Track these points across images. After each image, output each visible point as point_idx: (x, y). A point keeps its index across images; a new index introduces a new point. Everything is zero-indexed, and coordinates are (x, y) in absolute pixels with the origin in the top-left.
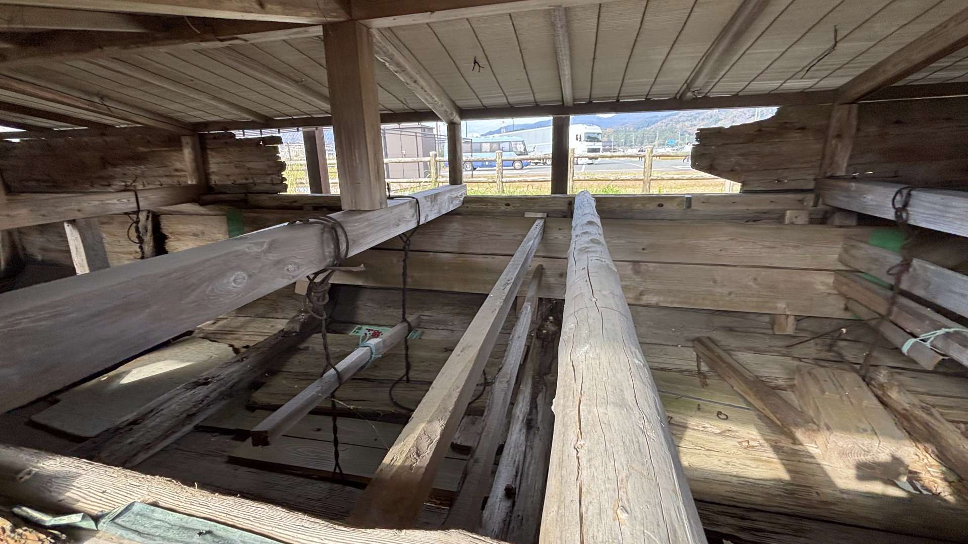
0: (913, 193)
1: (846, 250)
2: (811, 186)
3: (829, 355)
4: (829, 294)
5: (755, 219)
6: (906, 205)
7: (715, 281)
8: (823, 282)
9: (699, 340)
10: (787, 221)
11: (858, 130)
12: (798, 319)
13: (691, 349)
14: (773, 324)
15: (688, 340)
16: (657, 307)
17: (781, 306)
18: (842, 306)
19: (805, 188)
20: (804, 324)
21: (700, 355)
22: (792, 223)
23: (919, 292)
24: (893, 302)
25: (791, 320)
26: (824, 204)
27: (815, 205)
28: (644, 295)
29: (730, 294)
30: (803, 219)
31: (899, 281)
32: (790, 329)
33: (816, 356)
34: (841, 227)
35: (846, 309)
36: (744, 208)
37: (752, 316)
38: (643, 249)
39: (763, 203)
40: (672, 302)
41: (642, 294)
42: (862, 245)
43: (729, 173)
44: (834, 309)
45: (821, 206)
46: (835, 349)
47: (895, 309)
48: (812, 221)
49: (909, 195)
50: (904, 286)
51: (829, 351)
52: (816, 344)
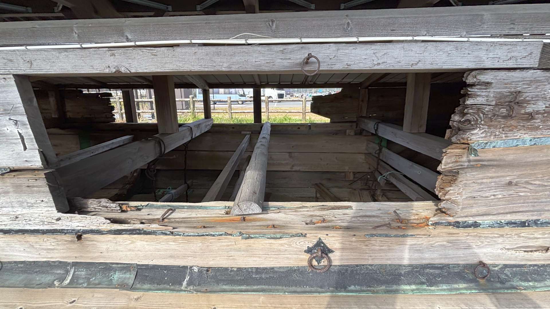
0: (379, 124)
1: (367, 146)
2: (355, 120)
3: (366, 187)
4: (363, 163)
5: (336, 133)
6: (377, 128)
7: (321, 159)
8: (361, 158)
9: (316, 184)
10: (347, 134)
11: (369, 98)
12: (354, 173)
13: (314, 189)
14: (345, 176)
15: (313, 185)
16: (299, 171)
17: (347, 168)
18: (368, 167)
19: (353, 121)
20: (357, 175)
21: (317, 191)
22: (349, 135)
23: (384, 160)
24: (378, 164)
25: (352, 174)
26: (359, 127)
27: (356, 127)
28: (294, 167)
29: (327, 164)
30: (352, 133)
31: (379, 156)
32: (351, 177)
33: (361, 188)
34: (365, 136)
35: (369, 168)
36: (331, 129)
37: (337, 173)
38: (293, 147)
39: (338, 127)
40: (305, 169)
41: (293, 166)
42: (371, 143)
43: (325, 115)
44: (365, 168)
45: (358, 128)
46: (368, 184)
47: (379, 166)
48: (356, 134)
49: (378, 125)
50: (381, 158)
51: (366, 185)
52: (361, 183)
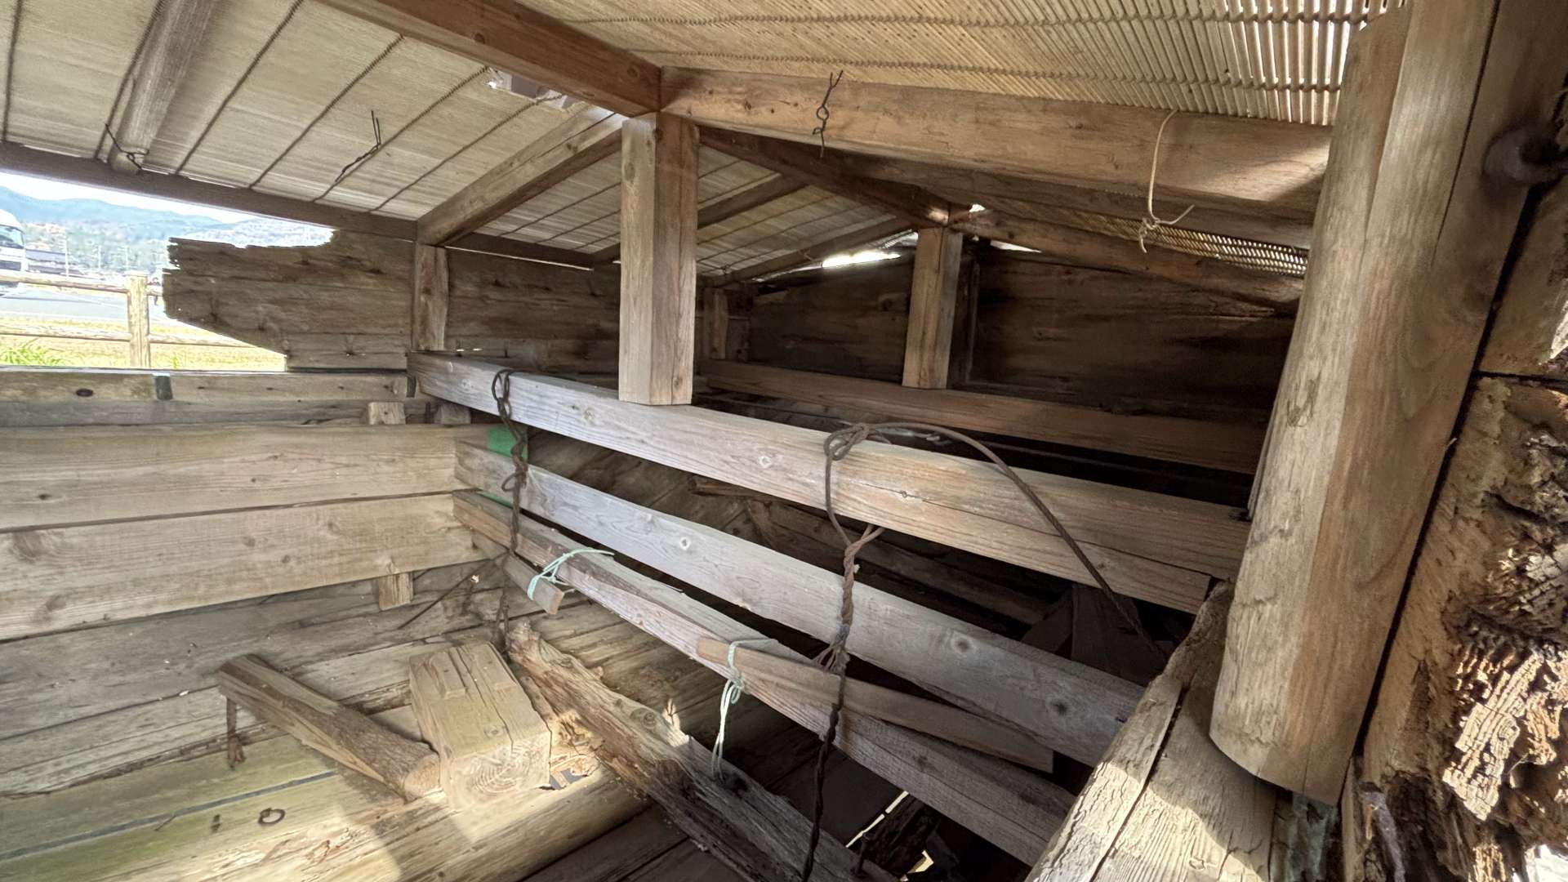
0: (511, 378)
1: (461, 462)
2: (402, 364)
3: (465, 621)
4: (449, 529)
5: (320, 417)
6: (507, 394)
7: (251, 543)
8: (439, 512)
9: (229, 668)
10: (373, 421)
11: (451, 286)
12: (414, 577)
13: (215, 691)
14: (376, 594)
15: (204, 674)
17: (383, 561)
18: (469, 543)
19: (393, 366)
20: (426, 582)
21: (235, 698)
22: (381, 423)
25: (404, 579)
26: (422, 392)
27: (411, 394)
29: (286, 560)
30: (396, 416)
31: (517, 498)
32: (405, 596)
33: (447, 628)
34: (450, 426)
35: (475, 547)
36: (293, 398)
38: (43, 497)
39: (321, 391)
42: (477, 451)
44: (459, 551)
45: (418, 396)
46: (472, 607)
48: (410, 420)
49: (507, 380)
51: (464, 613)
52: (446, 609)
